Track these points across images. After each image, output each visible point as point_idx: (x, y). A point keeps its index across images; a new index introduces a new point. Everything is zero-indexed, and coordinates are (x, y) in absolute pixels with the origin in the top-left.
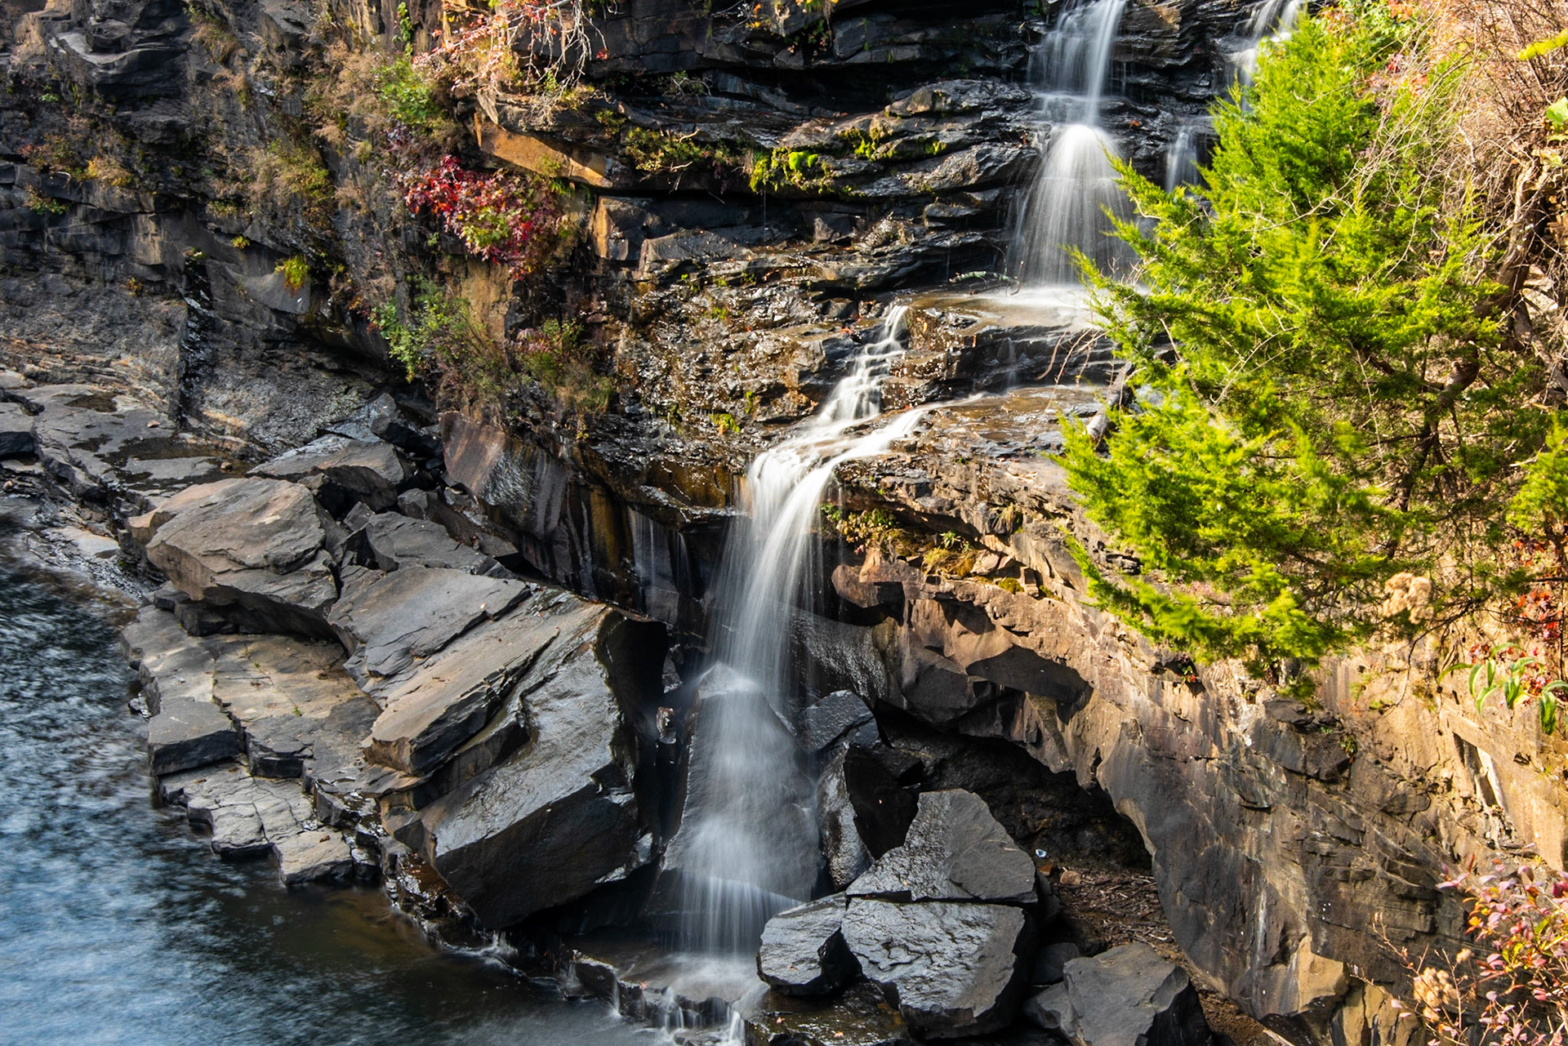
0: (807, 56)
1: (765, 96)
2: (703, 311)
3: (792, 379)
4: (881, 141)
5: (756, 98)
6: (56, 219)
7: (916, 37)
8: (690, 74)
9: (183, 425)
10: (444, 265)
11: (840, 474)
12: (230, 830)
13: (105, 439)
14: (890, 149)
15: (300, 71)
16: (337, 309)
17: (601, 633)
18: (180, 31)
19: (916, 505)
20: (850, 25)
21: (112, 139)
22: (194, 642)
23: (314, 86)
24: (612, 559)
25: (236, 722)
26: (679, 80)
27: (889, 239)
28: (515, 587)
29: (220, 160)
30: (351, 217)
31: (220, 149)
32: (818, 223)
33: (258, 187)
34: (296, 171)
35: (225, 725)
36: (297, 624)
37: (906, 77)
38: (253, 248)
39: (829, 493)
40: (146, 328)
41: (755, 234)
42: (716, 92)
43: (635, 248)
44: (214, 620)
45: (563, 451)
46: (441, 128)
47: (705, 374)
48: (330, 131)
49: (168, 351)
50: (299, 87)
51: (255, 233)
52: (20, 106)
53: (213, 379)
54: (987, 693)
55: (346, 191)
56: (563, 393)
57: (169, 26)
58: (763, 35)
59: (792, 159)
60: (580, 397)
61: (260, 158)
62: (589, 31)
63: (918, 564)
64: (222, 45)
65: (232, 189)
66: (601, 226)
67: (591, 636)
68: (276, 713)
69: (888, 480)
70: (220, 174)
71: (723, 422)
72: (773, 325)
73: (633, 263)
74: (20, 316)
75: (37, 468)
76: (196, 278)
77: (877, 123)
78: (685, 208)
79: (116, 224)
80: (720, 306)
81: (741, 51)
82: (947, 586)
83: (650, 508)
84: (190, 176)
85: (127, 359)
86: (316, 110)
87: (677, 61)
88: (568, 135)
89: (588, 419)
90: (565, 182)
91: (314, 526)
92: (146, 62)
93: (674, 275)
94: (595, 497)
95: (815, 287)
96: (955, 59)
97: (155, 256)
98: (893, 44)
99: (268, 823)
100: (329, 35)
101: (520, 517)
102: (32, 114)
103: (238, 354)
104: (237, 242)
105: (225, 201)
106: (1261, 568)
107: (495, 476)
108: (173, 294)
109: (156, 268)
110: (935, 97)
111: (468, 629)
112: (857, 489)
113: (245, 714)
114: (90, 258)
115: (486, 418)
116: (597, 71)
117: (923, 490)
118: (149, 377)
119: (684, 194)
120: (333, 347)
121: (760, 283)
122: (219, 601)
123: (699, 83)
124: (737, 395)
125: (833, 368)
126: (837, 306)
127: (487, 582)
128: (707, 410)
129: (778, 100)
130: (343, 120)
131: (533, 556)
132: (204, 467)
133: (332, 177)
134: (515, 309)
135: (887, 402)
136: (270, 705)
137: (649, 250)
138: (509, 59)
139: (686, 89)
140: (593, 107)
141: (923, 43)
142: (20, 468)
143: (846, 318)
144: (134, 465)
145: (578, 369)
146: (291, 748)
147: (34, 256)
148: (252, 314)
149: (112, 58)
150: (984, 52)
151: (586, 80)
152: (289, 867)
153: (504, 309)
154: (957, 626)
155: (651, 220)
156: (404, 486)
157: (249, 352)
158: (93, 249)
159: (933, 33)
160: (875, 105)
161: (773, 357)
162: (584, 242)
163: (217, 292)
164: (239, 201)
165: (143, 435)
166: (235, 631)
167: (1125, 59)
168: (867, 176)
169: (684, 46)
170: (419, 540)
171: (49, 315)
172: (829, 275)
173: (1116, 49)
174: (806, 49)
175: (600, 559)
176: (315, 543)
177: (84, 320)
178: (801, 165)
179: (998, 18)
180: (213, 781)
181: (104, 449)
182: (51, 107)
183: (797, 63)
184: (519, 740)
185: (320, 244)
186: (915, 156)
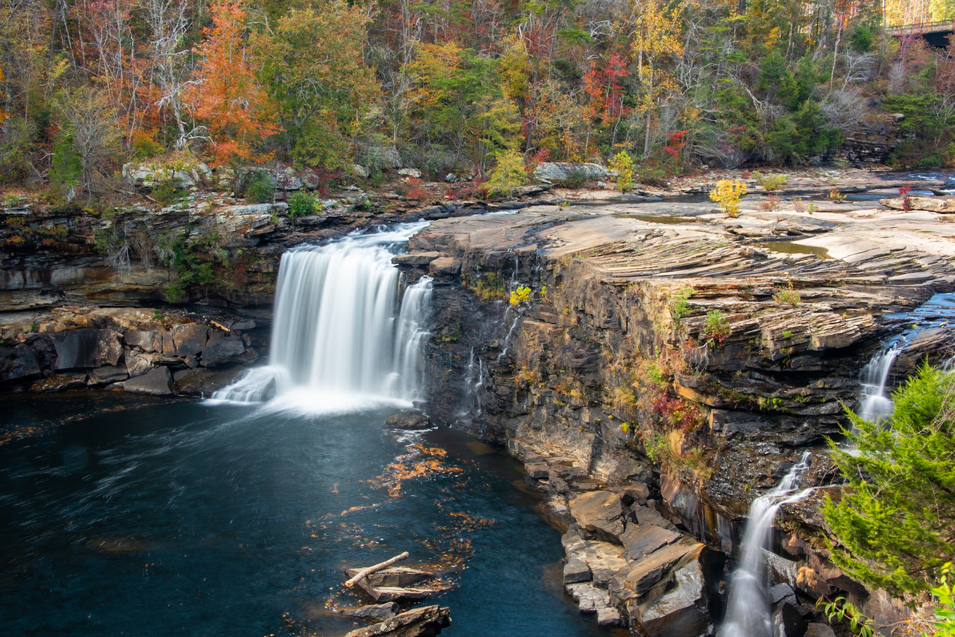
0: (782, 368)
1: (767, 380)
2: (742, 448)
3: (769, 474)
4: (805, 397)
5: (764, 380)
6: (561, 407)
7: (820, 363)
8: (743, 371)
9: (590, 473)
10: (665, 428)
11: (781, 507)
12: (584, 605)
13: (568, 475)
14: (808, 399)
15: (629, 365)
16: (637, 439)
17: (701, 554)
18: (600, 352)
19: (807, 521)
20: (797, 359)
21: (578, 384)
22: (583, 542)
23: (632, 370)
24: (711, 529)
25: (590, 569)
26: (739, 373)
27: (806, 429)
28: (677, 534)
29: (606, 391)
30: (641, 411)
31: (607, 388)
32: (783, 422)
33: (616, 400)
34: (626, 396)
35: (586, 569)
36: (613, 539)
37: (816, 376)
38: (614, 419)
39: (778, 513)
40: (584, 441)
41: (762, 425)
42: (751, 377)
43: (721, 426)
44: (589, 535)
45: (696, 491)
46: (664, 385)
47: (741, 470)
48: (636, 384)
49: (589, 449)
50: (628, 370)
51: (616, 415)
52: (555, 373)
53: (600, 459)
54: (835, 590)
55: (639, 403)
56: (696, 472)
57: (596, 351)
58: (766, 359)
59: (774, 401)
60: (702, 473)
61: (618, 391)
62: (709, 356)
63: (808, 541)
64: (609, 357)
65: (610, 400)
66: (711, 418)
67: (698, 553)
68: (602, 567)
69: (797, 512)
70: (606, 396)
71: (746, 486)
72: (765, 455)
73: (720, 431)
74: (549, 436)
75: (548, 482)
76: (598, 427)
77: (804, 391)
78: (739, 414)
79: (577, 409)
80: (747, 447)
81: (759, 365)
82: (818, 551)
83: (722, 513)
84: (598, 396)
85: (577, 451)
86: (632, 378)
87: (739, 366)
88: (701, 389)
89: (704, 481)
90: (701, 403)
91: (620, 507)
92: (589, 362)
93: (734, 436)
94: (706, 507)
95: (780, 443)
96: (833, 371)
97: (587, 420)
98: (811, 365)
99: (596, 603)
100: (637, 355)
101: (682, 512)
102: (558, 376)
103: (608, 451)
104: (610, 417)
105: (607, 404)
106: (892, 559)
107: (676, 497)
108: (591, 432)
109: (588, 423)
110: (825, 383)
111: (660, 547)
112: (788, 513)
113: (593, 567)
114: (570, 419)
115: (674, 478)
116: (712, 369)
117: (809, 515)
118: (583, 457)
119: (738, 410)
120: (636, 451)
121: (761, 441)
122: (590, 529)
123: (746, 374)
124: (751, 478)
125: (783, 472)
126: (787, 451)
127: (669, 532)
128: (741, 482)
129: (771, 381)
130: (640, 382)
131: (686, 525)
132: (594, 486)
133: (636, 398)
134: (685, 443)
135: (800, 485)
136: (601, 565)
137: (726, 427)
138: (684, 364)
139: (741, 376)
140: (709, 381)
141: (822, 365)
142: (543, 482)
143: (789, 455)
144: (575, 484)
145: (702, 464)
146: (605, 579)
147: (555, 418)
148: (613, 439)
149: (580, 360)
150: (844, 369)
151: (708, 371)
152: (601, 619)
153: (681, 443)
154: (823, 565)
155: (727, 417)
156: (648, 498)
157: (611, 451)
158: (571, 416)
159: (826, 363)
160: (804, 384)
161: (764, 466)
162: (706, 423)
163: (603, 432)
164: (611, 404)
165: (579, 474)
166: (595, 539)
167: (895, 375)
168: (800, 408)
169: (741, 362)
170: (650, 516)
171: (556, 436)
172: (785, 440)
173: (891, 371)
174: (782, 365)
175: (707, 528)
176: (619, 513)
177: (567, 438)
178: (777, 403)
179: (849, 359)
180: (582, 586)
181: (567, 478)
182: (564, 374)
183: (778, 369)
184: (672, 585)
185: (633, 419)
186: (815, 402)
